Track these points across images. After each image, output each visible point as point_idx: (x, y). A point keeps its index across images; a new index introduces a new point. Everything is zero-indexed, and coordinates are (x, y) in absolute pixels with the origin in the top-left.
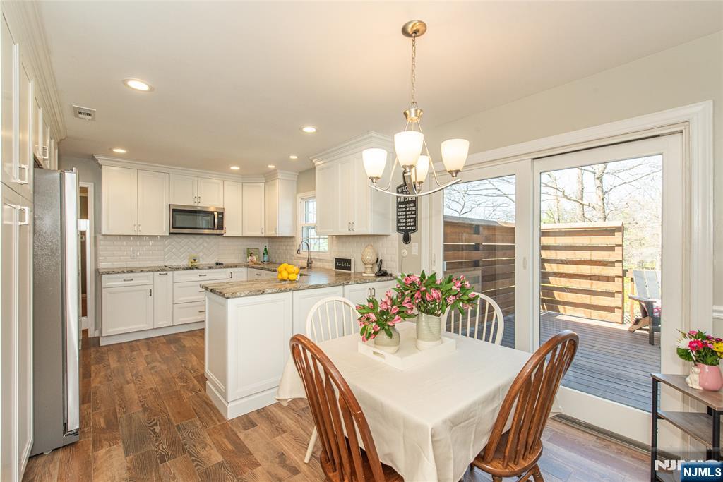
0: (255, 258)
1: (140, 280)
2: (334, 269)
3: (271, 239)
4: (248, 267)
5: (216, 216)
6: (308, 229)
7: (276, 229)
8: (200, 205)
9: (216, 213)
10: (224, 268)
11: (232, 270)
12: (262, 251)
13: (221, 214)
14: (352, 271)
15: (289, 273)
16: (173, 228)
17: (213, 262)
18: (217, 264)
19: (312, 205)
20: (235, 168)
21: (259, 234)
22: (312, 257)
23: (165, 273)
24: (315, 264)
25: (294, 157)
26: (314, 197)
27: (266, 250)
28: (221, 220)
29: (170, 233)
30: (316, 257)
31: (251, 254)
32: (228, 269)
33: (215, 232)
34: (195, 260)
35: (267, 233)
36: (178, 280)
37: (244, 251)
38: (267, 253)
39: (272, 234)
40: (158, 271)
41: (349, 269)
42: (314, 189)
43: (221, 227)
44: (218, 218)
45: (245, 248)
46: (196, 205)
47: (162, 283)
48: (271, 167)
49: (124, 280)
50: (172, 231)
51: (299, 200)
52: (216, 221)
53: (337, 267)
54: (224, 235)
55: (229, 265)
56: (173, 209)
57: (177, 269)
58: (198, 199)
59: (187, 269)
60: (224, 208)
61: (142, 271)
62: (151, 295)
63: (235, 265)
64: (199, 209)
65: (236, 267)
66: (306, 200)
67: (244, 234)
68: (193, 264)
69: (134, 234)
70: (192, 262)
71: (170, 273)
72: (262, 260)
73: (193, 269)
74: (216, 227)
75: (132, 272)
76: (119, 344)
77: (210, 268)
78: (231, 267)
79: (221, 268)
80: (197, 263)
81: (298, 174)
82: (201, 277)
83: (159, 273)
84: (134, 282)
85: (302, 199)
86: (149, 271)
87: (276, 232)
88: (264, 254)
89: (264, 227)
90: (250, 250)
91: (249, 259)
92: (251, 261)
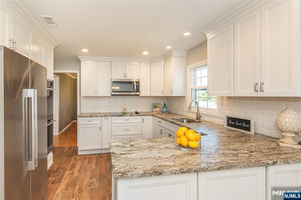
0: (158, 109)
1: (96, 121)
2: (226, 126)
3: (168, 98)
4: (153, 116)
5: (135, 84)
6: (196, 90)
7: (172, 91)
8: (126, 78)
9: (135, 83)
10: (139, 116)
11: (144, 117)
12: (163, 105)
13: (138, 82)
14: (252, 132)
15: (189, 140)
16: (113, 92)
17: (134, 111)
18: (137, 113)
19: (204, 72)
20: (145, 53)
21: (160, 94)
22: (201, 112)
23: (107, 118)
24: (203, 118)
25: (187, 34)
26: (206, 65)
27: (165, 104)
28: (138, 87)
29: (112, 95)
30: (204, 113)
31: (156, 107)
32: (141, 117)
33: (134, 94)
34: (125, 110)
35: (165, 94)
36: (115, 122)
37: (152, 105)
39: (169, 94)
40: (104, 116)
41: (248, 129)
42: (206, 58)
43: (138, 90)
44: (137, 85)
45: (153, 103)
46: (125, 78)
47: (106, 122)
48: (169, 48)
49: (88, 121)
51: (188, 70)
52: (135, 87)
53: (229, 125)
54: (140, 96)
55: (142, 114)
56: (113, 81)
57: (114, 116)
58: (125, 75)
59: (119, 116)
60: (140, 80)
61: (96, 116)
62: (100, 130)
63: (146, 114)
64: (126, 81)
65: (146, 115)
66: (194, 69)
67: (151, 95)
68: (124, 112)
69: (95, 95)
70: (123, 111)
71: (110, 118)
72: (162, 111)
73: (122, 116)
74: (135, 91)
75: (92, 116)
76: (86, 155)
77: (131, 116)
78: (143, 115)
79: (138, 116)
80: (126, 112)
81: (188, 51)
82: (126, 121)
83: (104, 117)
84: (93, 122)
85: (191, 69)
86: (100, 116)
87: (172, 93)
88: (164, 107)
89: (163, 90)
90: (155, 104)
91: (154, 110)
92: (156, 111)
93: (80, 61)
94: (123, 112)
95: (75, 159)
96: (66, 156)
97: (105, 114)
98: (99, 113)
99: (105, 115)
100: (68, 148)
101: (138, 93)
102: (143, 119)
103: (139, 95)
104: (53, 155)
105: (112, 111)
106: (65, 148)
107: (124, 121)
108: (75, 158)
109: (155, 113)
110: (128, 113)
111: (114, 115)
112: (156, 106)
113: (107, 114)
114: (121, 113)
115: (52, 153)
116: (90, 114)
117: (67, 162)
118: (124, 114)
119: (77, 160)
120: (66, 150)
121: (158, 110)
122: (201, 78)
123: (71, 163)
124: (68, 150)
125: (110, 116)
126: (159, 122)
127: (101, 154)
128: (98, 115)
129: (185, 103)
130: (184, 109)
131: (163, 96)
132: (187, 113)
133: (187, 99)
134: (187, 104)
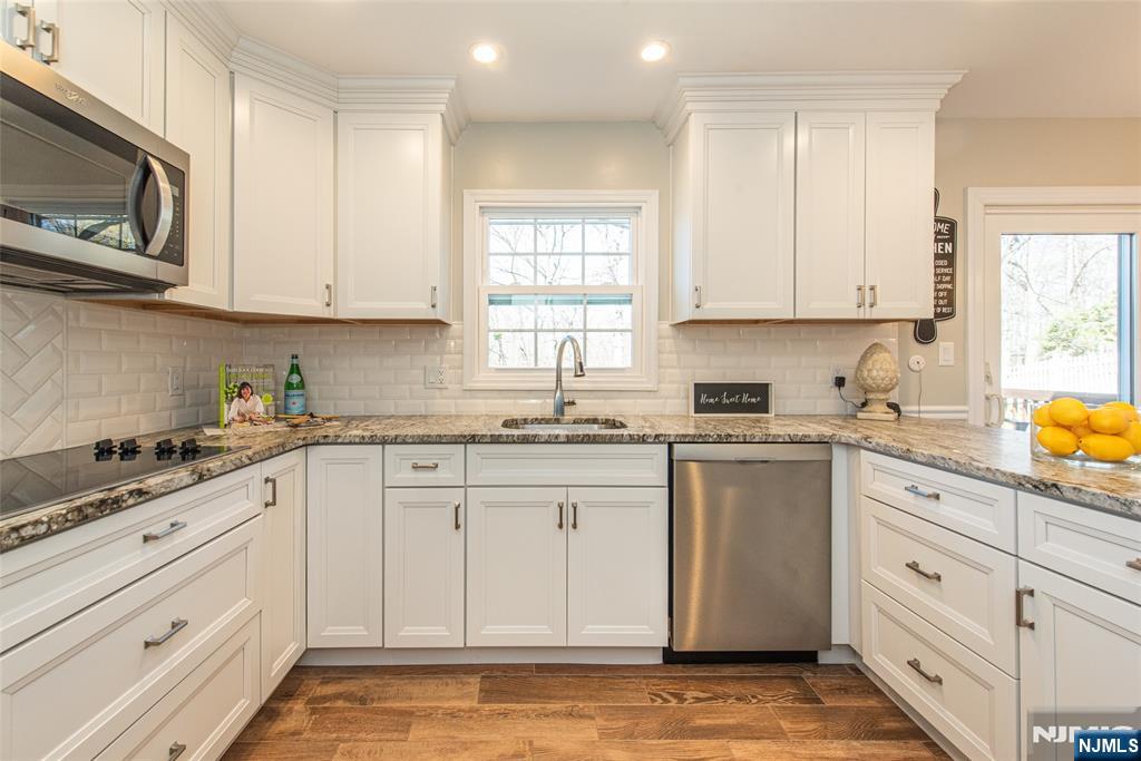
2: (693, 413)
13: (175, 180)
31: (242, 390)
38: (301, 383)
51: (471, 210)
67: (234, 301)
77: (201, 477)
88: (289, 386)
89: (331, 283)
90: (233, 370)
91: (232, 410)
92: (243, 418)
101: (166, 272)
102: (269, 480)
103: (165, 287)
121: (260, 408)
129: (446, 357)
130: (440, 386)
131: (332, 316)
132: (460, 401)
133: (462, 338)
134: (462, 360)
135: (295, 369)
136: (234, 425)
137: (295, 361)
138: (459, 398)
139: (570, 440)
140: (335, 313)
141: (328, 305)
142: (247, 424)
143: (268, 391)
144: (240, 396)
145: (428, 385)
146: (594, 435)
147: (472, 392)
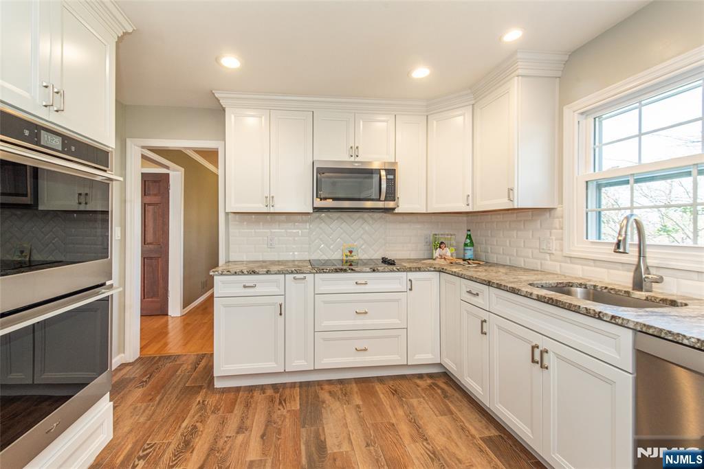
0: (448, 252)
1: (267, 285)
4: (441, 271)
5: (384, 177)
8: (357, 160)
9: (383, 173)
10: (398, 270)
11: (412, 275)
12: (464, 239)
13: (391, 172)
16: (317, 199)
17: (378, 255)
18: (385, 261)
20: (421, 72)
22: (653, 262)
23: (301, 276)
28: (392, 184)
29: (314, 208)
31: (441, 245)
32: (403, 274)
33: (380, 205)
34: (351, 252)
38: (472, 244)
40: (292, 272)
43: (391, 195)
44: (388, 180)
46: (352, 159)
47: (297, 290)
49: (245, 287)
50: (318, 203)
51: (571, 119)
52: (384, 185)
54: (396, 211)
55: (407, 265)
56: (317, 168)
57: (322, 271)
58: (354, 150)
59: (336, 271)
60: (395, 163)
61: (268, 272)
62: (281, 314)
63: (415, 265)
64: (356, 166)
65: (419, 270)
66: (595, 114)
67: (429, 209)
68: (349, 258)
69: (265, 210)
70: (347, 256)
71: (310, 277)
72: (462, 256)
73: (345, 271)
74: (383, 197)
75: (254, 273)
76: (238, 389)
77: (374, 271)
78: (410, 270)
79: (394, 271)
80: (355, 258)
81: (566, 58)
82: (359, 286)
83: (293, 276)
84: (257, 290)
85: (582, 114)
86: (279, 273)
87: (511, 197)
88: (466, 245)
89: (470, 194)
90: (437, 236)
91: (437, 253)
92: (441, 257)
93: (224, 110)
94: (345, 258)
95: (203, 406)
96: (177, 391)
97: (296, 263)
98: (279, 261)
99: (295, 269)
100: (193, 358)
101: (391, 204)
102: (410, 280)
103: (394, 209)
104: (115, 408)
105: (314, 257)
106: (184, 358)
107: (352, 287)
108: (203, 401)
109: (442, 262)
110: (360, 262)
111: (320, 267)
112: (442, 243)
113: (300, 264)
114: (342, 260)
115: (112, 403)
116: (251, 265)
117: (172, 419)
118: (348, 266)
119: (205, 411)
120: (185, 366)
121: (449, 254)
122: (640, 135)
123: (184, 425)
124: (190, 367)
125: (311, 273)
126: (469, 292)
127: (284, 385)
128: (274, 268)
129: (554, 231)
130: (549, 252)
131: (471, 210)
132: (563, 264)
133: (562, 217)
134: (562, 234)
135: (469, 237)
136: (438, 259)
137: (469, 233)
138: (561, 262)
139: (540, 299)
140: (473, 208)
141: (468, 205)
142: (443, 260)
143: (453, 246)
144: (440, 247)
145: (541, 251)
146: (557, 300)
147: (571, 258)
